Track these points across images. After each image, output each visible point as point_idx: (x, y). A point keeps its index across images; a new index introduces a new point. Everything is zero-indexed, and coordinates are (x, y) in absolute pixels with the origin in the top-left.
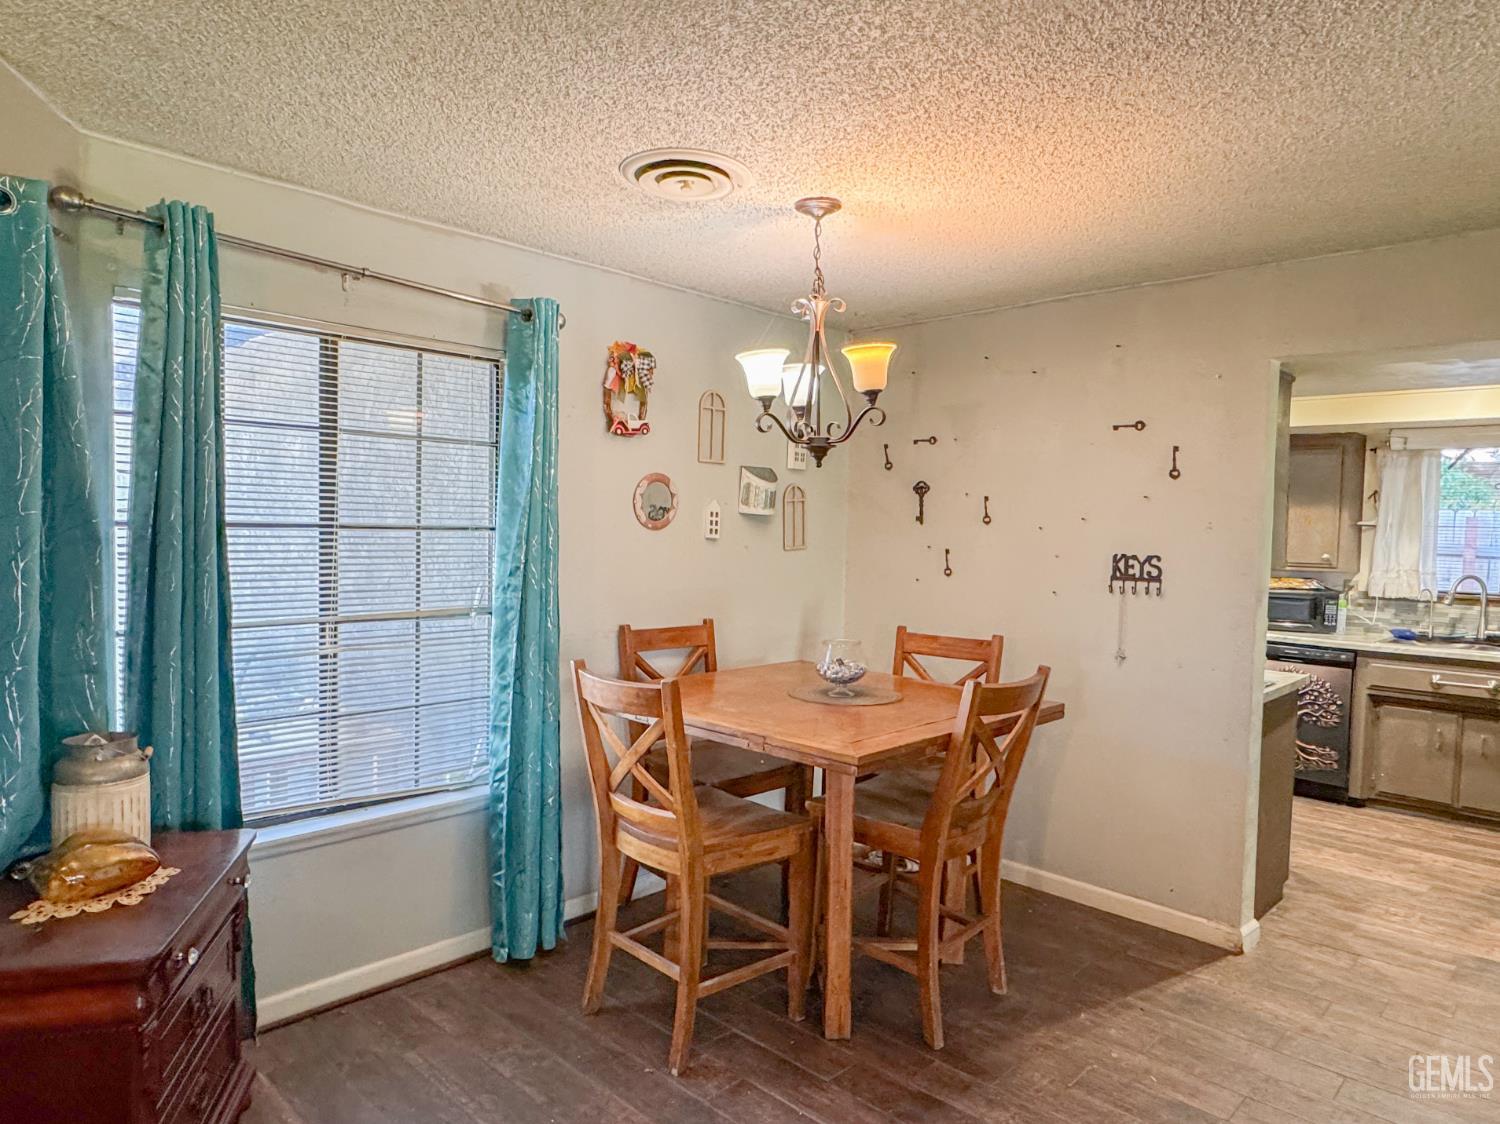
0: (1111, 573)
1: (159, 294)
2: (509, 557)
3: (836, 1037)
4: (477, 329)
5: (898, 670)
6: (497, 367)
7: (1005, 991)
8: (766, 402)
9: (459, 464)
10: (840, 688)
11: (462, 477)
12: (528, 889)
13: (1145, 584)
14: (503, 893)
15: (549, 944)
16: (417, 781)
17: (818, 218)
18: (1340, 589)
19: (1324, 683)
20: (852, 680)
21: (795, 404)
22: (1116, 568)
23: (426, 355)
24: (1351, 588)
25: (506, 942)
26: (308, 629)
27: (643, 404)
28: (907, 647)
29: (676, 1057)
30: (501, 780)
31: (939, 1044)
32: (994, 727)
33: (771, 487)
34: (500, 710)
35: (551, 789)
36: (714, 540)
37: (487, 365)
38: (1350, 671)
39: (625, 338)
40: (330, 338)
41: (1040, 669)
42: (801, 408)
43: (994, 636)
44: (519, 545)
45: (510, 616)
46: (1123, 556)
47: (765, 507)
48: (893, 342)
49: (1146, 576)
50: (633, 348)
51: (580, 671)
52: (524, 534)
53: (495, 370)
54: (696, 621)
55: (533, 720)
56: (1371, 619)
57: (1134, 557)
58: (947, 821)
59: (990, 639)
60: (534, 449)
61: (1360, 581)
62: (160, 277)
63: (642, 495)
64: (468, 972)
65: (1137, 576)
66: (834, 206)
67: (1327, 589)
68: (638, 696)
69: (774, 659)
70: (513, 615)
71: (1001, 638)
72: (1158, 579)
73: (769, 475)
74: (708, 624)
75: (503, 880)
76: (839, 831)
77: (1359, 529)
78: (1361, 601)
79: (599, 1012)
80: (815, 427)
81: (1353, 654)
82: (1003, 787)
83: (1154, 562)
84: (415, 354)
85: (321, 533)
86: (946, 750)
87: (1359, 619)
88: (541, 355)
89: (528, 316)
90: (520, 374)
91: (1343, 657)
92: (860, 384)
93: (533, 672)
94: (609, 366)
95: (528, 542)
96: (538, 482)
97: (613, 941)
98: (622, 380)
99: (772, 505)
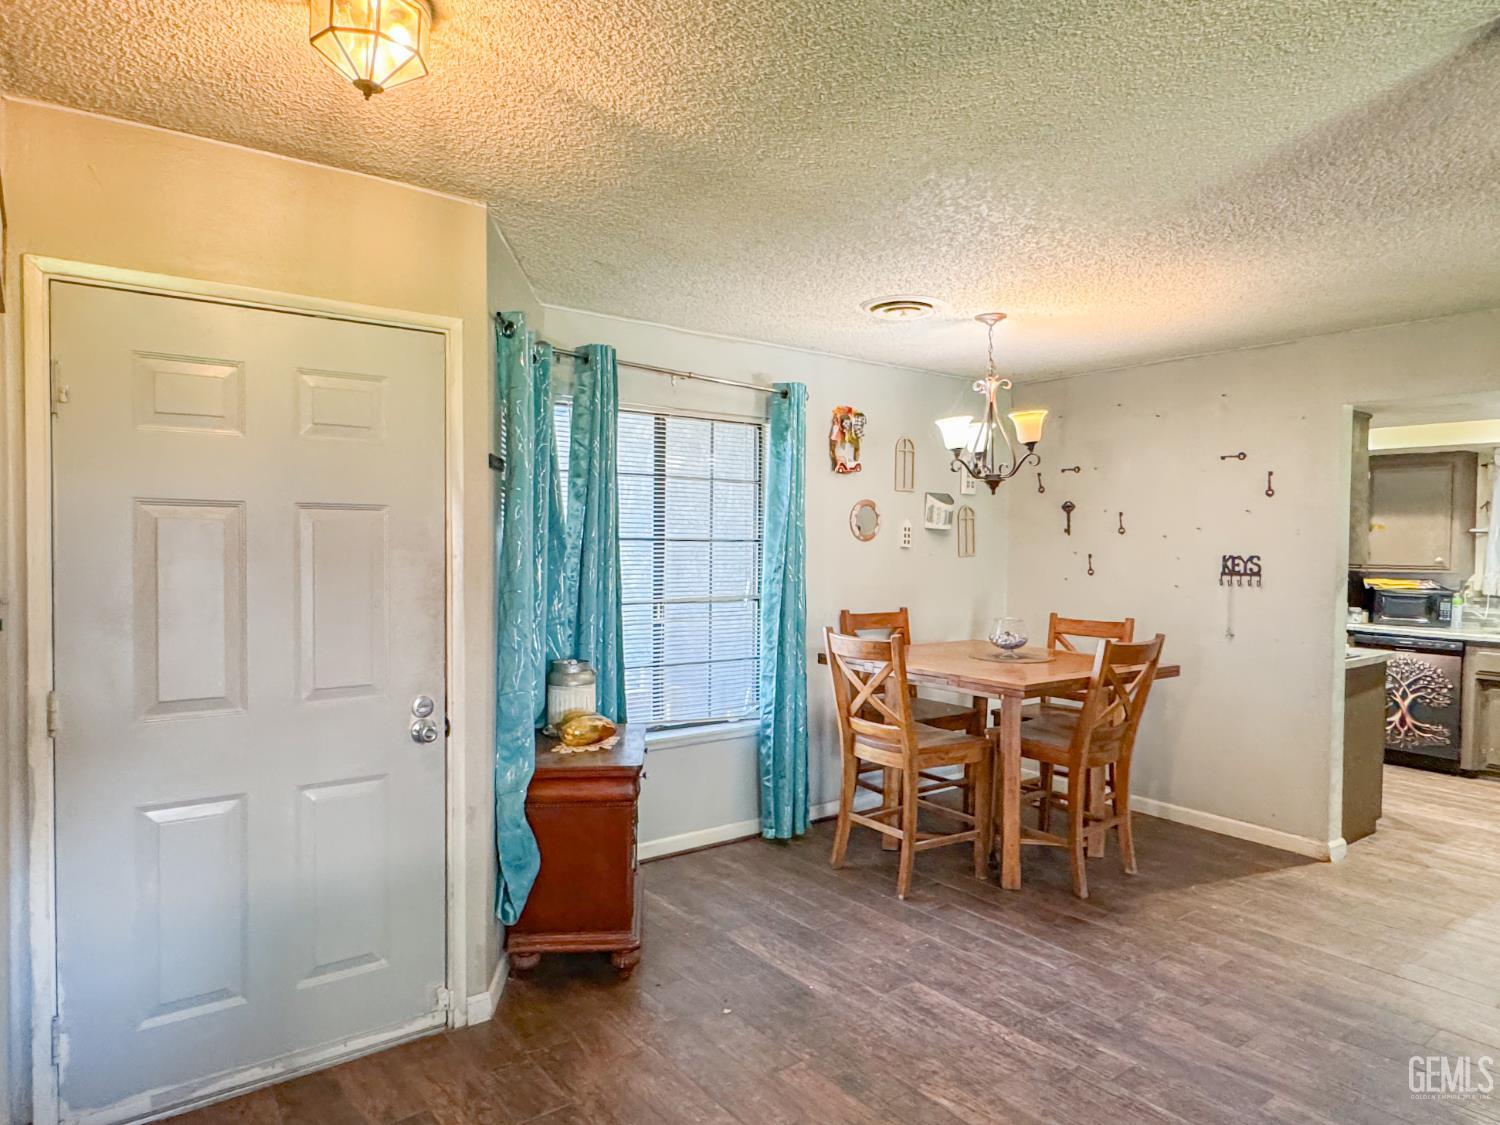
0: (1221, 570)
1: (585, 399)
2: (774, 560)
3: (1010, 887)
4: (748, 405)
5: (1051, 645)
6: (760, 429)
7: (1135, 872)
8: (957, 452)
9: (725, 496)
10: (1008, 652)
11: (728, 505)
12: (787, 789)
13: (1248, 578)
14: (771, 790)
15: (800, 831)
16: (710, 713)
17: (991, 326)
18: (1457, 588)
19: (1436, 669)
20: (1017, 646)
21: (977, 451)
22: (1225, 566)
23: (716, 424)
24: (1467, 588)
25: (773, 825)
26: (647, 607)
27: (856, 450)
28: (1058, 629)
29: (902, 887)
30: (770, 712)
31: (1084, 893)
32: (1123, 676)
33: (949, 508)
34: (768, 664)
35: (801, 721)
36: (907, 548)
37: (752, 428)
38: (1459, 658)
39: (845, 404)
40: (661, 417)
41: (1158, 636)
42: (980, 454)
43: (1127, 619)
44: (781, 552)
45: (775, 600)
46: (1231, 557)
47: (945, 524)
48: (1045, 409)
49: (1248, 572)
50: (850, 410)
51: (831, 634)
52: (784, 544)
53: (758, 431)
54: (895, 609)
55: (790, 673)
56: (1483, 615)
57: (1240, 558)
58: (1087, 740)
59: (1123, 621)
60: (791, 486)
61: (1476, 582)
62: (585, 389)
63: (856, 516)
64: (747, 845)
65: (1242, 572)
66: (1002, 317)
67: (1443, 589)
68: (874, 647)
69: (952, 639)
70: (777, 599)
71: (1132, 621)
72: (1258, 574)
73: (947, 499)
74: (904, 611)
75: (771, 781)
76: (1010, 744)
77: (1473, 535)
78: (1478, 599)
79: (842, 868)
80: (990, 467)
81: (1461, 644)
82: (1131, 723)
83: (1255, 560)
84: (709, 423)
85: (655, 544)
86: (1086, 688)
87: (1474, 615)
88: (795, 421)
89: (785, 395)
90: (779, 435)
91: (1453, 646)
92: (1022, 439)
93: (790, 639)
94: (834, 423)
95: (786, 550)
96: (793, 507)
97: (853, 819)
98: (843, 434)
99: (950, 522)
